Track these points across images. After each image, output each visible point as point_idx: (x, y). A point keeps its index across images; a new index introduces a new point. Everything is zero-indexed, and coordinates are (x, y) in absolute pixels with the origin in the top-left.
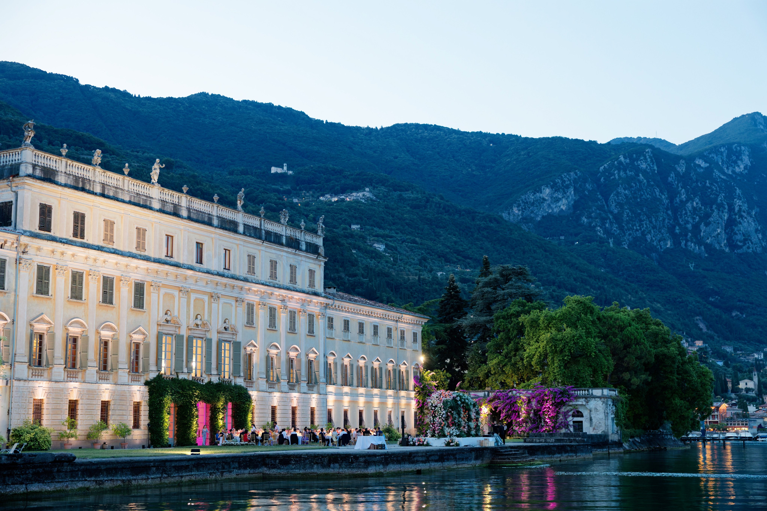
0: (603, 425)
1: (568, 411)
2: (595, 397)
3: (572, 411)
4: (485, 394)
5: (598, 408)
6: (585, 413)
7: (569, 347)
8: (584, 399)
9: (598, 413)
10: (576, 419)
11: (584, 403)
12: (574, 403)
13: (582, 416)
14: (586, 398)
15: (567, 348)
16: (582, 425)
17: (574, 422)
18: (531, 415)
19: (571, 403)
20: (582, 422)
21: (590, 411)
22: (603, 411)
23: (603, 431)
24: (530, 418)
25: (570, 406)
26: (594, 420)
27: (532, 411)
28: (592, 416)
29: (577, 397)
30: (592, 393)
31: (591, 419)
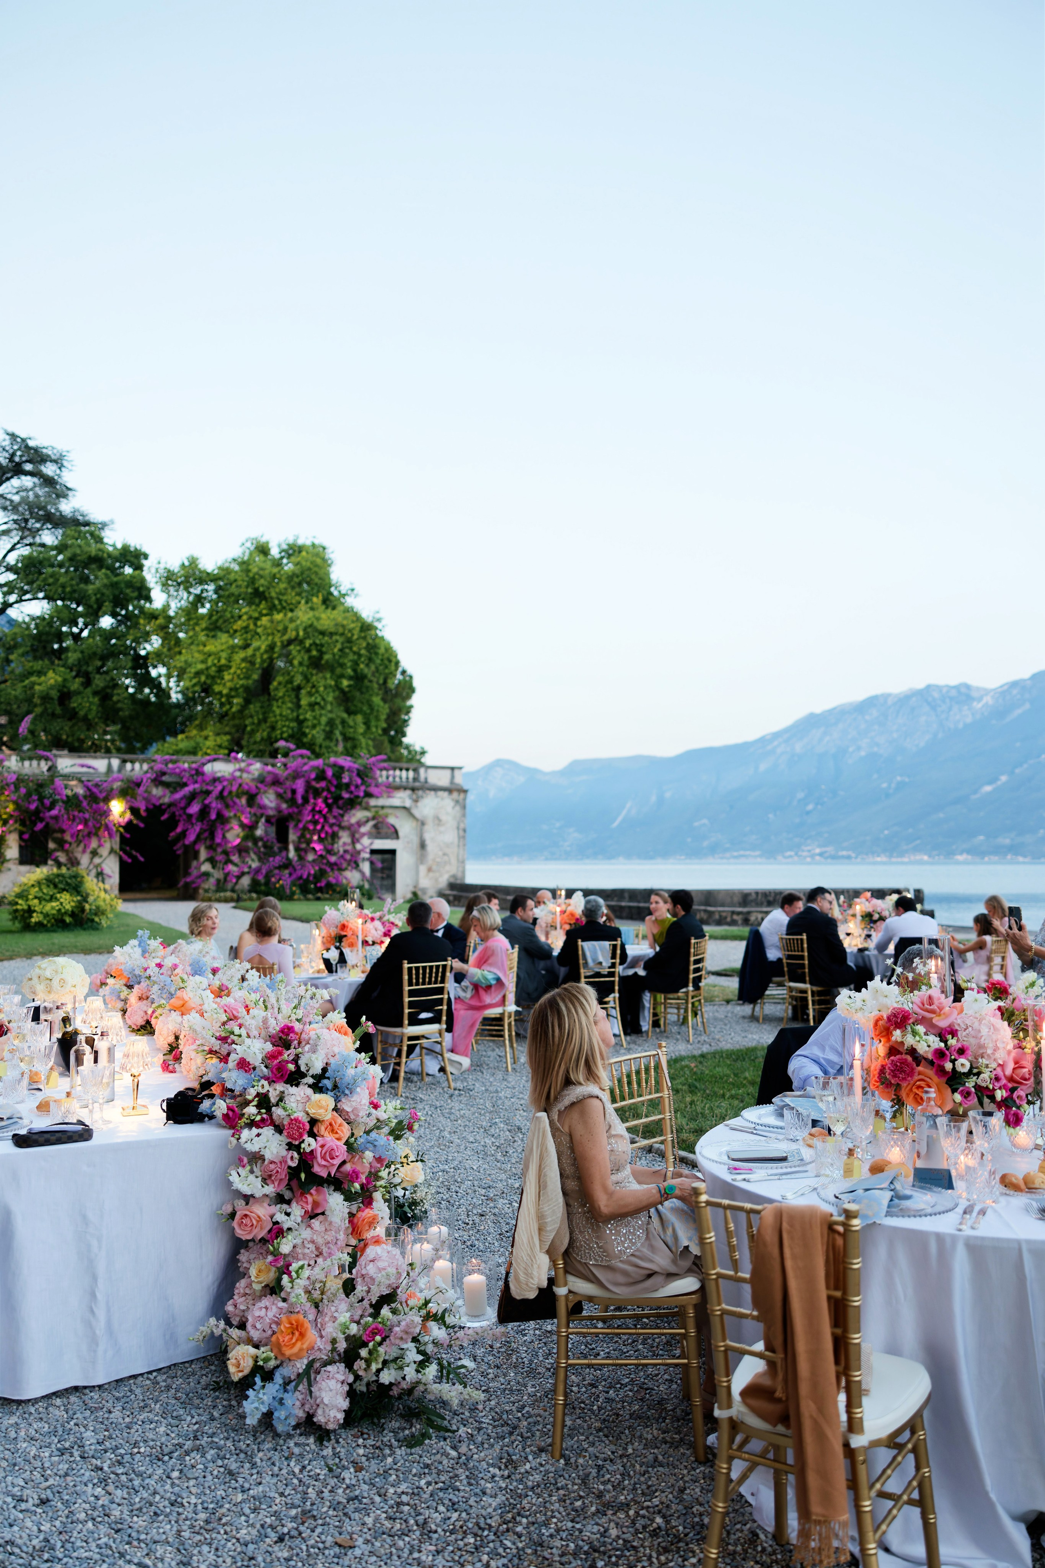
0: (454, 861)
1: (359, 824)
2: (435, 789)
3: (371, 823)
4: (110, 766)
5: (444, 818)
6: (405, 827)
7: (355, 653)
8: (408, 792)
9: (442, 829)
10: (381, 844)
11: (408, 803)
12: (381, 802)
13: (395, 834)
14: (413, 790)
15: (351, 657)
16: (393, 862)
17: (373, 852)
18: (259, 832)
19: (373, 802)
20: (393, 852)
21: (423, 824)
22: (455, 824)
23: (454, 876)
24: (255, 840)
25: (367, 808)
26: (430, 847)
27: (263, 820)
28: (427, 837)
29: (392, 788)
30: (426, 779)
31: (423, 845)
